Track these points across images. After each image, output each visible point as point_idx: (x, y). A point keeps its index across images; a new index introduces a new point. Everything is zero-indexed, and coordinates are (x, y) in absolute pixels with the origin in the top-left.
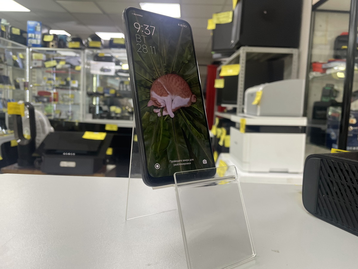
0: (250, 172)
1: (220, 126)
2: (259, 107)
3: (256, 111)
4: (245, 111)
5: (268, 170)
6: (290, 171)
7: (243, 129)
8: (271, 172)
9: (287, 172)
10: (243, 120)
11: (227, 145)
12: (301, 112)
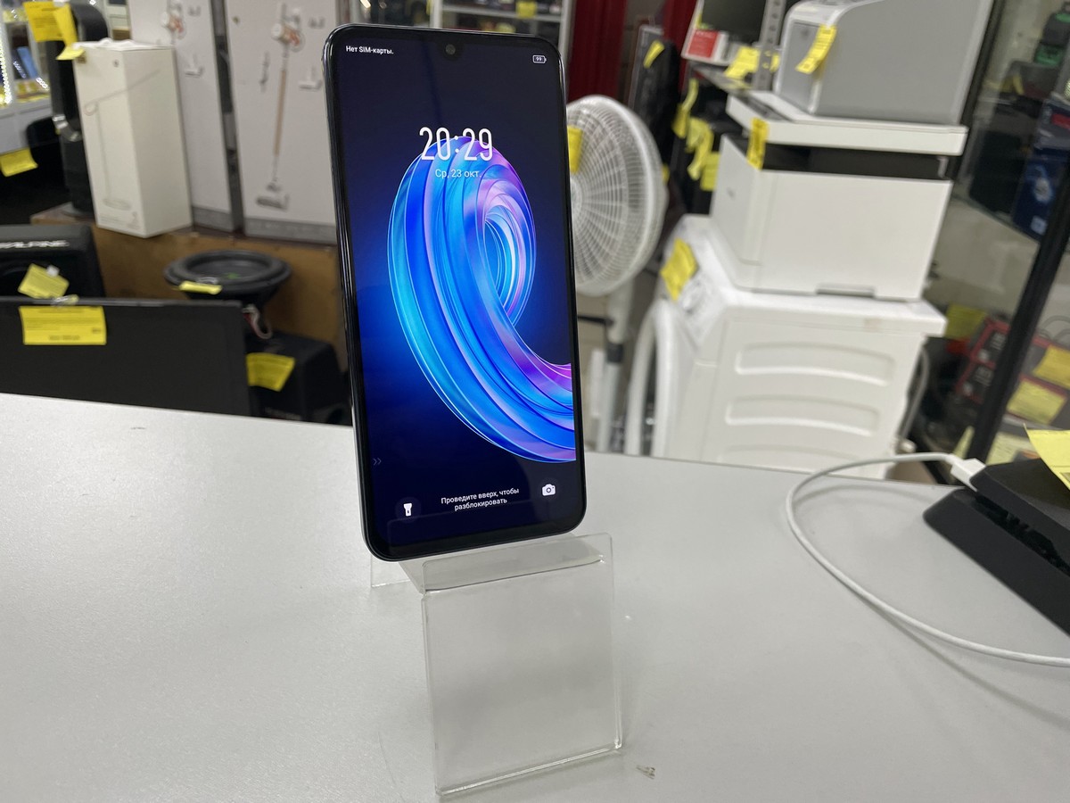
0: (756, 291)
1: (697, 111)
2: (817, 89)
3: (809, 91)
4: (777, 85)
5: (812, 289)
6: (880, 293)
7: (756, 155)
8: (821, 293)
9: (869, 296)
10: (759, 126)
11: (707, 185)
12: (956, 107)
